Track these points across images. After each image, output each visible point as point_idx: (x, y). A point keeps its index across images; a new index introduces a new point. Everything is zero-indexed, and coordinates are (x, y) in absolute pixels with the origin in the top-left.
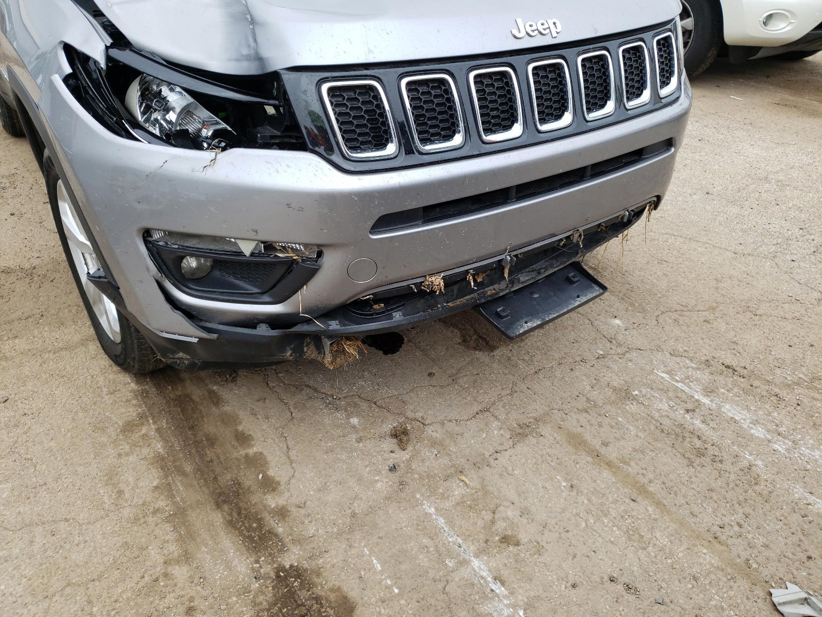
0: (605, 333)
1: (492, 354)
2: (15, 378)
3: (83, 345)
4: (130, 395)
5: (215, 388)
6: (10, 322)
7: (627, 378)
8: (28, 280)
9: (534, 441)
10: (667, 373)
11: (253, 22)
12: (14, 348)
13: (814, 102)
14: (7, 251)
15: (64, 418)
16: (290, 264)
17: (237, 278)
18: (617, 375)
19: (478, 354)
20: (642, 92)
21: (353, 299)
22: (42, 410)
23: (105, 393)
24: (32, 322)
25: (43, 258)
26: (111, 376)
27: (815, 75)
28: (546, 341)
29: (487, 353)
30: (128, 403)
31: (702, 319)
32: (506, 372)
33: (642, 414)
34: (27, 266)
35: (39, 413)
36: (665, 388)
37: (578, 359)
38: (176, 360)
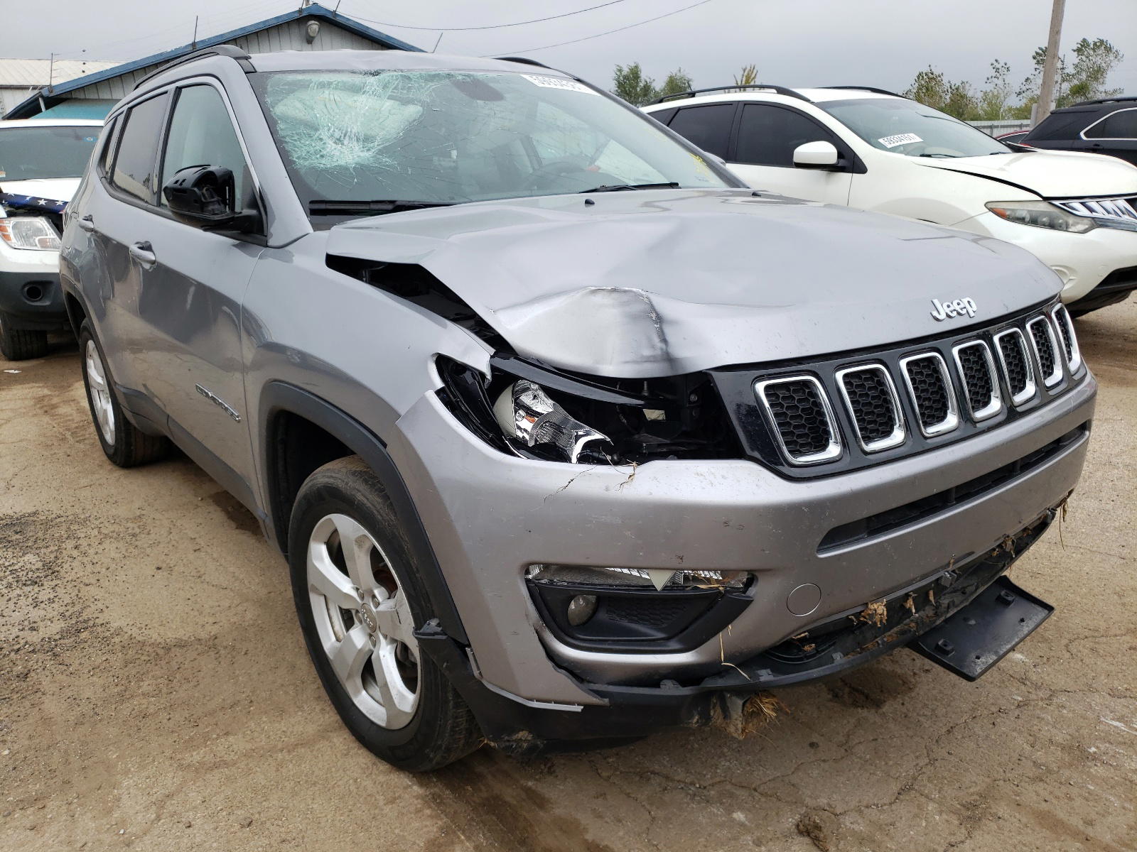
0: (1011, 673)
1: (880, 711)
2: (250, 790)
3: (323, 737)
4: (418, 803)
5: (530, 784)
6: (212, 713)
7: (1071, 731)
8: (212, 654)
9: (993, 826)
10: (1118, 720)
11: (660, 319)
12: (231, 749)
13: (1116, 368)
14: (171, 617)
15: (340, 842)
16: (713, 598)
17: (632, 621)
18: (1054, 727)
19: (863, 713)
20: (1052, 369)
21: (785, 640)
22: (306, 832)
23: (381, 803)
24: (241, 711)
25: (221, 624)
26: (382, 778)
27: (1100, 336)
28: (942, 689)
29: (873, 711)
30: (420, 815)
31: (1126, 646)
32: (910, 733)
33: (1116, 778)
34: (203, 635)
35: (303, 837)
36: (1127, 741)
37: (994, 709)
38: (511, 743)
